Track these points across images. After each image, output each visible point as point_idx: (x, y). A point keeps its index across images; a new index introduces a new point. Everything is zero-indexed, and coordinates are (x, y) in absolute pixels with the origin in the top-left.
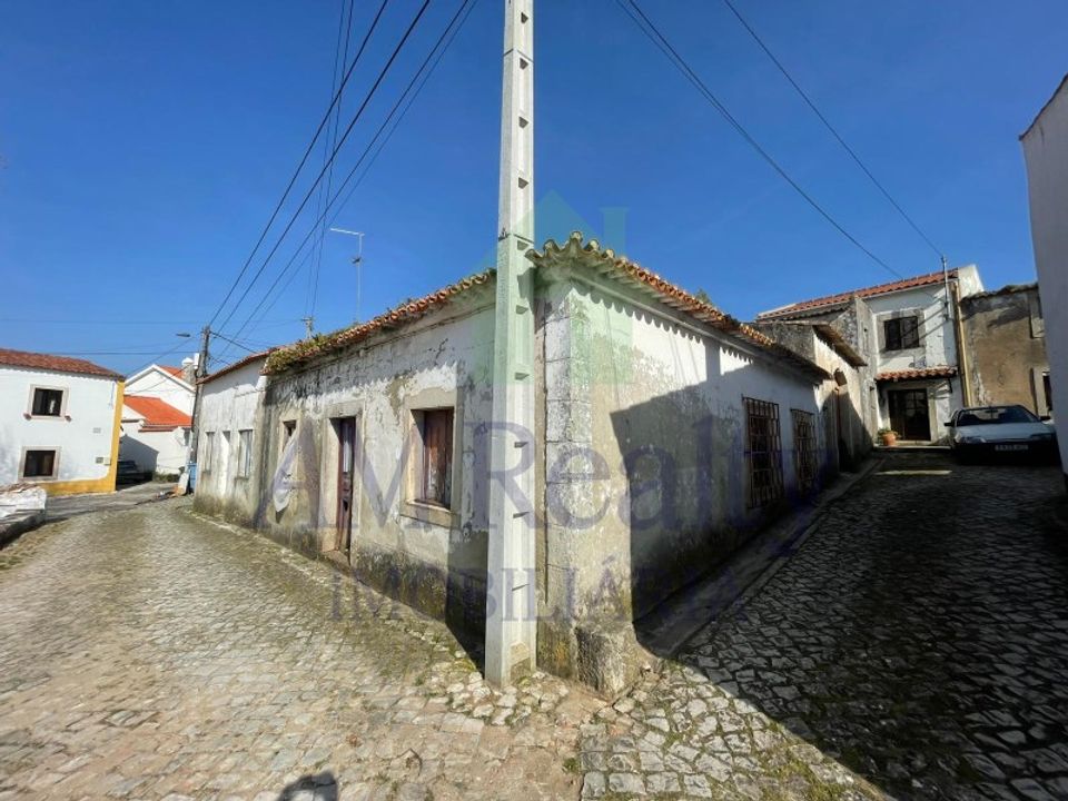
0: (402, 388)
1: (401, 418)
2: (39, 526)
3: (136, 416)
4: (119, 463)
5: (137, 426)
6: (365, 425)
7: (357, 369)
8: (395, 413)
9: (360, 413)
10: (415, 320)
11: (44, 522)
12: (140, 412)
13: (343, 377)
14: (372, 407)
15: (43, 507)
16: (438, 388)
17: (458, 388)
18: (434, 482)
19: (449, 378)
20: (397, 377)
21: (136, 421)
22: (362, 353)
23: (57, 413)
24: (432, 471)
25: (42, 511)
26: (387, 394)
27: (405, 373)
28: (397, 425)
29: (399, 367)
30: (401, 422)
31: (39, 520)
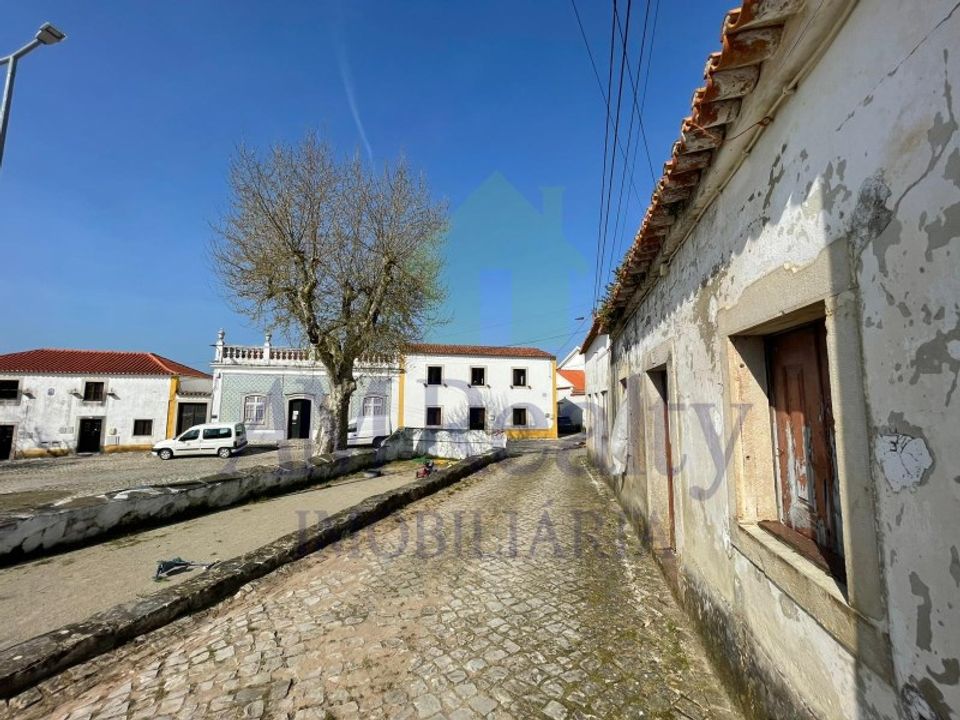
0: (713, 301)
1: (717, 358)
2: (501, 459)
3: (568, 384)
4: (558, 418)
5: (570, 391)
6: (677, 375)
7: (663, 295)
8: (709, 349)
9: (670, 358)
10: (711, 155)
11: (506, 457)
12: (571, 381)
13: (652, 313)
14: (681, 346)
15: (505, 446)
16: (777, 271)
17: (833, 246)
18: (804, 494)
19: (803, 233)
20: (704, 284)
21: (568, 388)
22: (662, 270)
23: (524, 384)
24: (797, 468)
25: (504, 449)
26: (695, 320)
27: (716, 271)
28: (713, 370)
29: (705, 267)
30: (718, 365)
31: (502, 455)
